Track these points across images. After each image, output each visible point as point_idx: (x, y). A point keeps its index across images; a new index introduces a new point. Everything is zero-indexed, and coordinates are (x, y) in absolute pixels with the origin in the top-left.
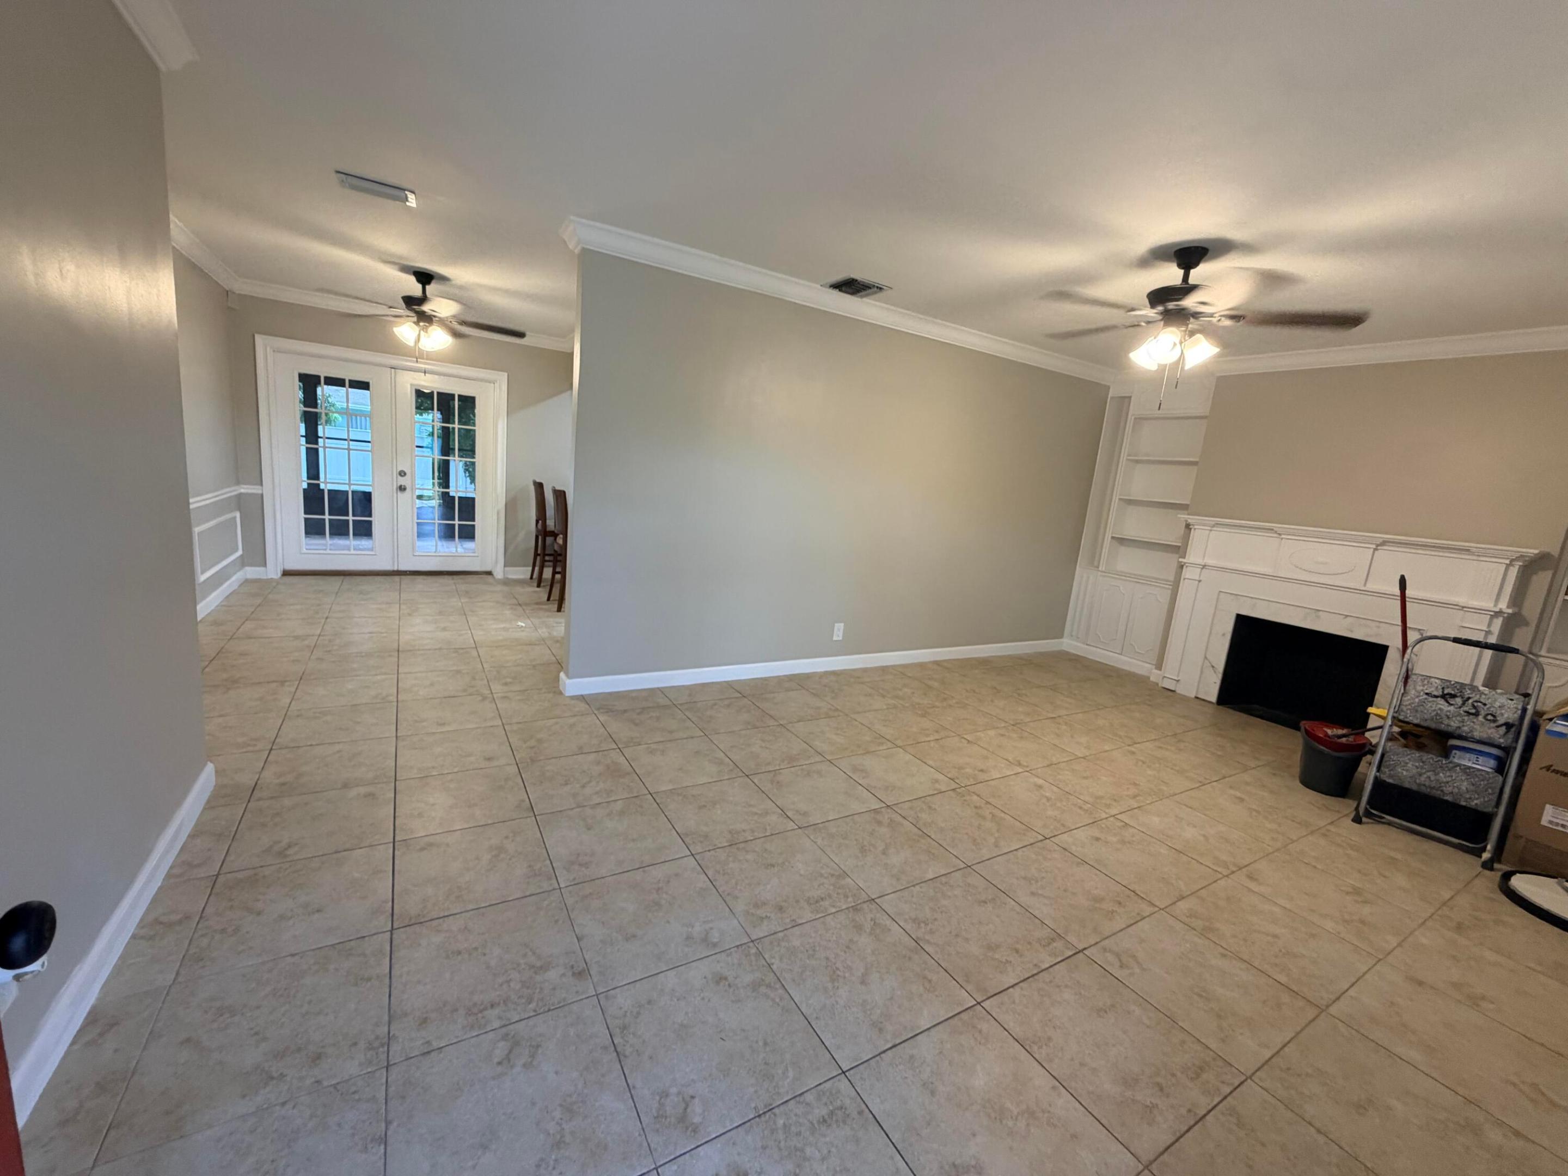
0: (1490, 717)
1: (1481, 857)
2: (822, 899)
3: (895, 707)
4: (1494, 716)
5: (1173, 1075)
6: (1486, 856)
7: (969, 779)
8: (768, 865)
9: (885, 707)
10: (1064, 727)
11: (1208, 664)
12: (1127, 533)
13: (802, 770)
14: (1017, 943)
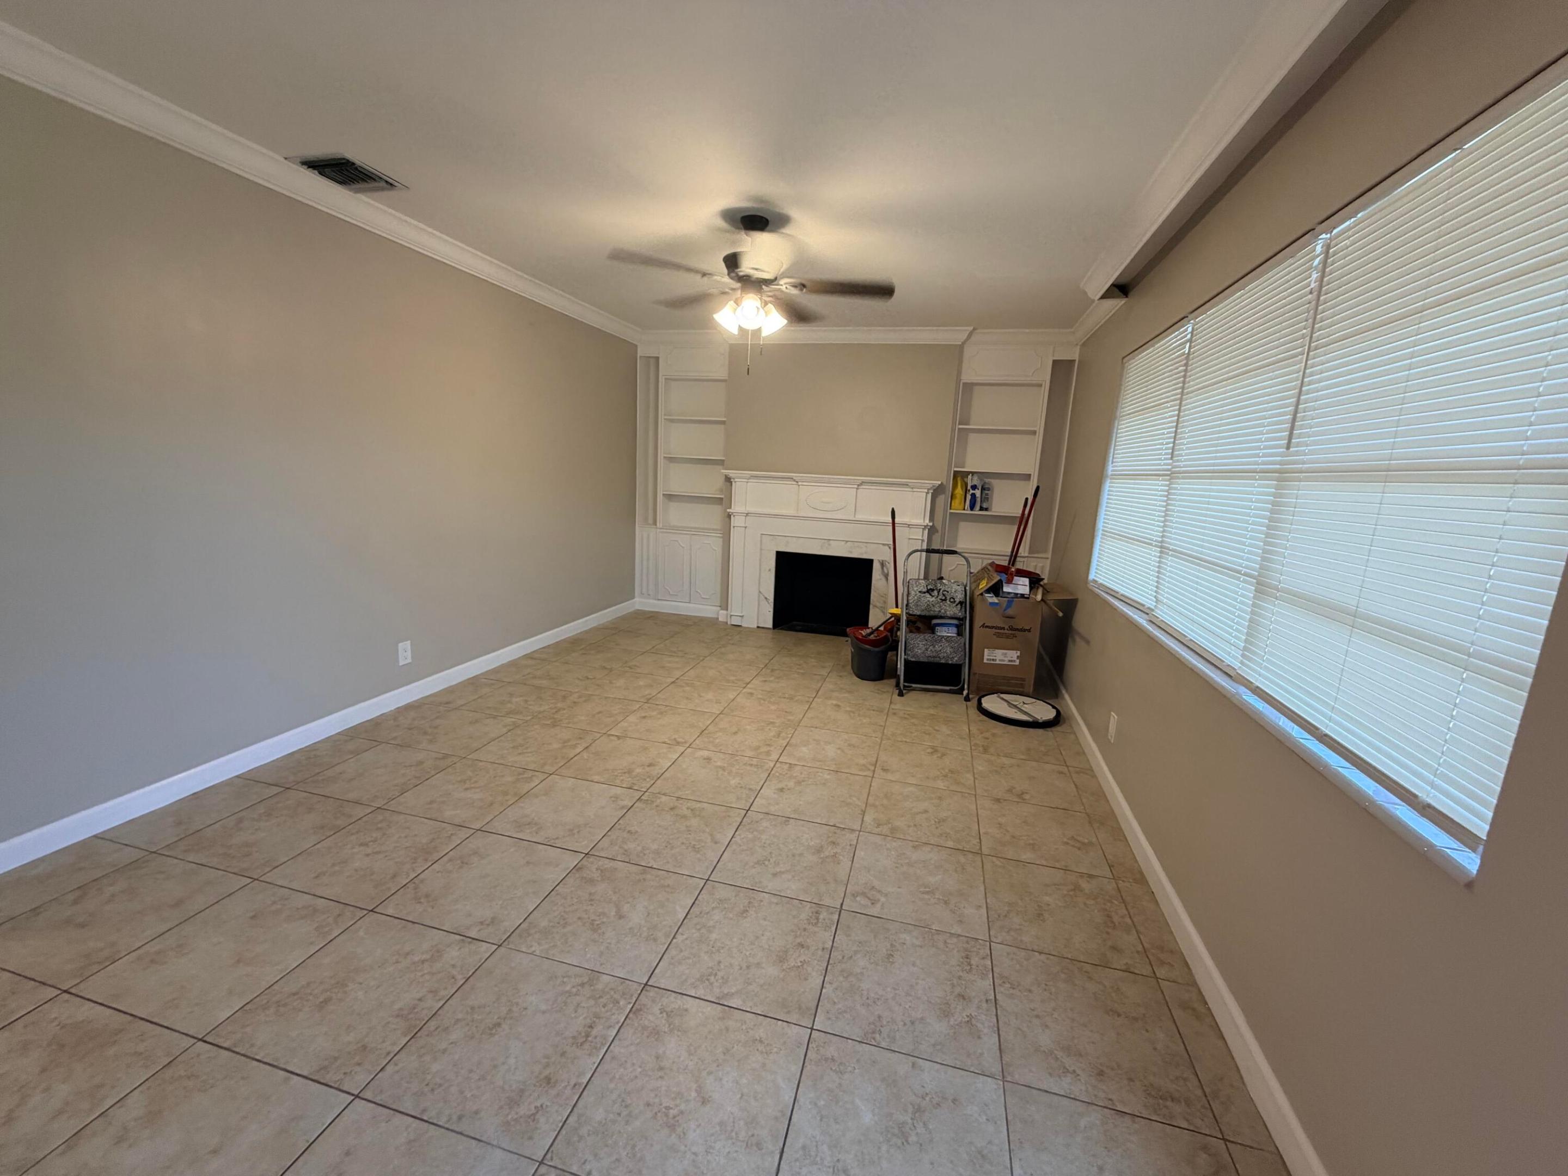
0: (952, 600)
1: (962, 694)
2: (591, 1027)
3: (516, 726)
4: (954, 599)
5: (960, 978)
6: (965, 692)
7: (645, 780)
8: (491, 1029)
9: (505, 730)
10: (687, 688)
11: (762, 597)
12: (676, 489)
13: (450, 860)
14: (796, 937)
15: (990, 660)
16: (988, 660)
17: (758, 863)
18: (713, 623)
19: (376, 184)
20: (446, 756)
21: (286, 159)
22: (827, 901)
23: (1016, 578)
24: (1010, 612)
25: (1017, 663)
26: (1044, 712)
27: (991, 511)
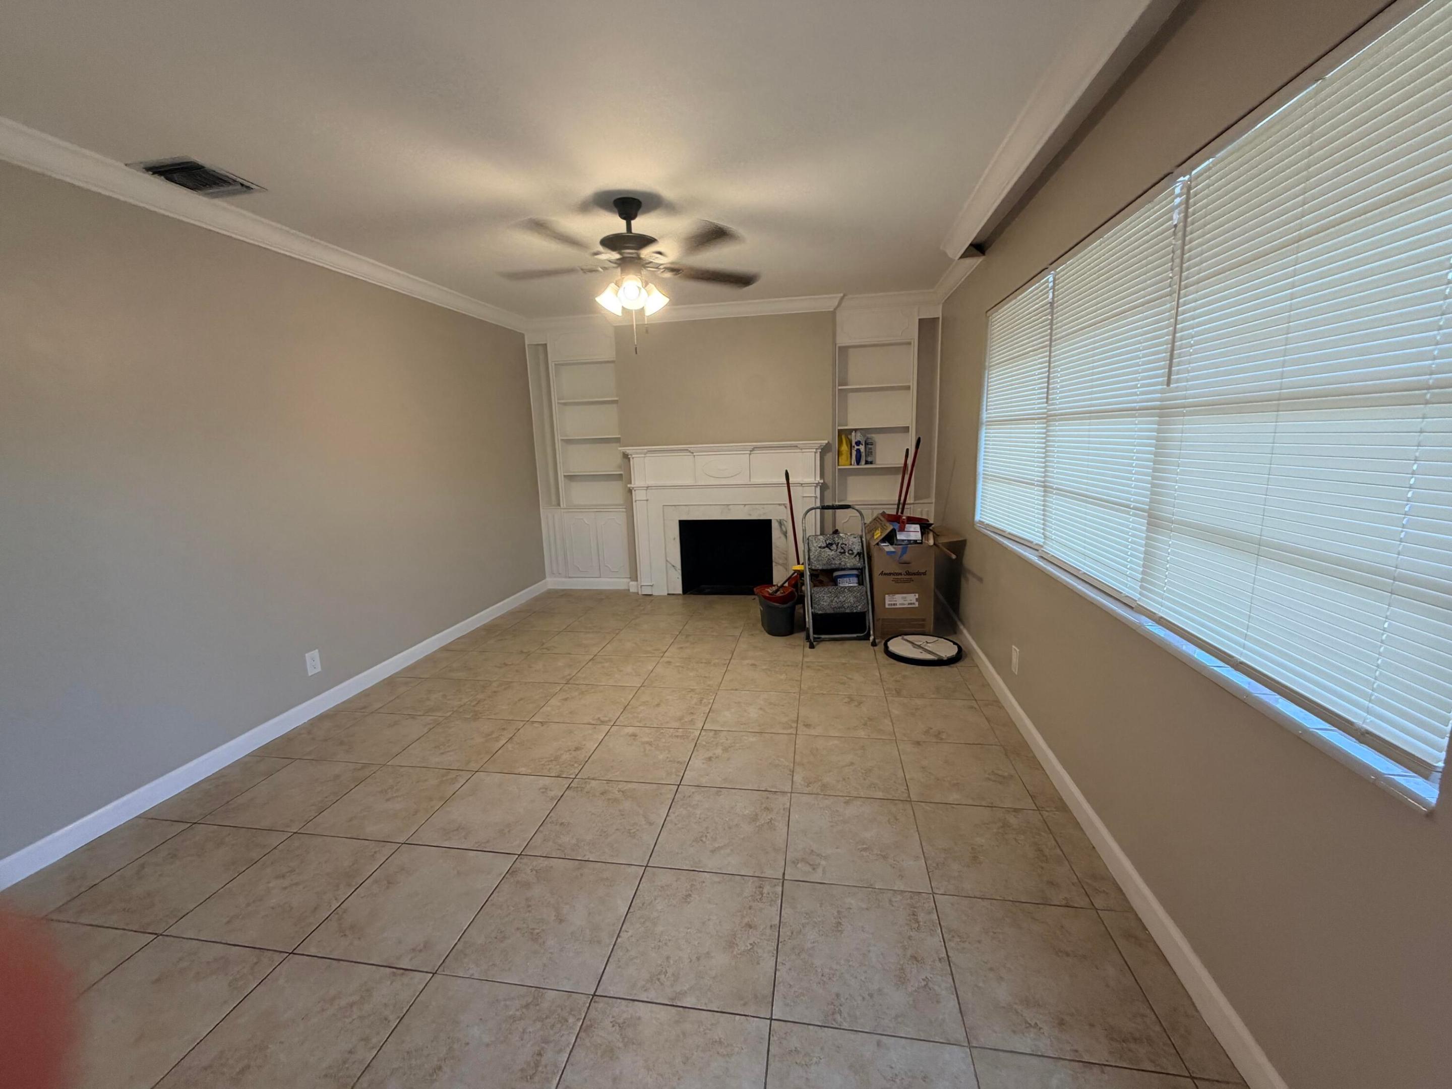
0: (850, 552)
1: (869, 640)
2: (540, 1054)
3: (437, 724)
4: (852, 551)
5: (910, 938)
6: (872, 638)
7: (573, 765)
8: (431, 1075)
9: (426, 730)
10: (607, 665)
11: (669, 565)
12: (576, 470)
13: (376, 882)
14: (743, 917)
15: (891, 605)
16: (889, 605)
17: (696, 840)
18: (623, 595)
19: (231, 188)
20: (365, 766)
21: (126, 165)
22: (769, 873)
23: (907, 526)
24: (906, 558)
25: (917, 605)
26: (946, 649)
27: (875, 464)
